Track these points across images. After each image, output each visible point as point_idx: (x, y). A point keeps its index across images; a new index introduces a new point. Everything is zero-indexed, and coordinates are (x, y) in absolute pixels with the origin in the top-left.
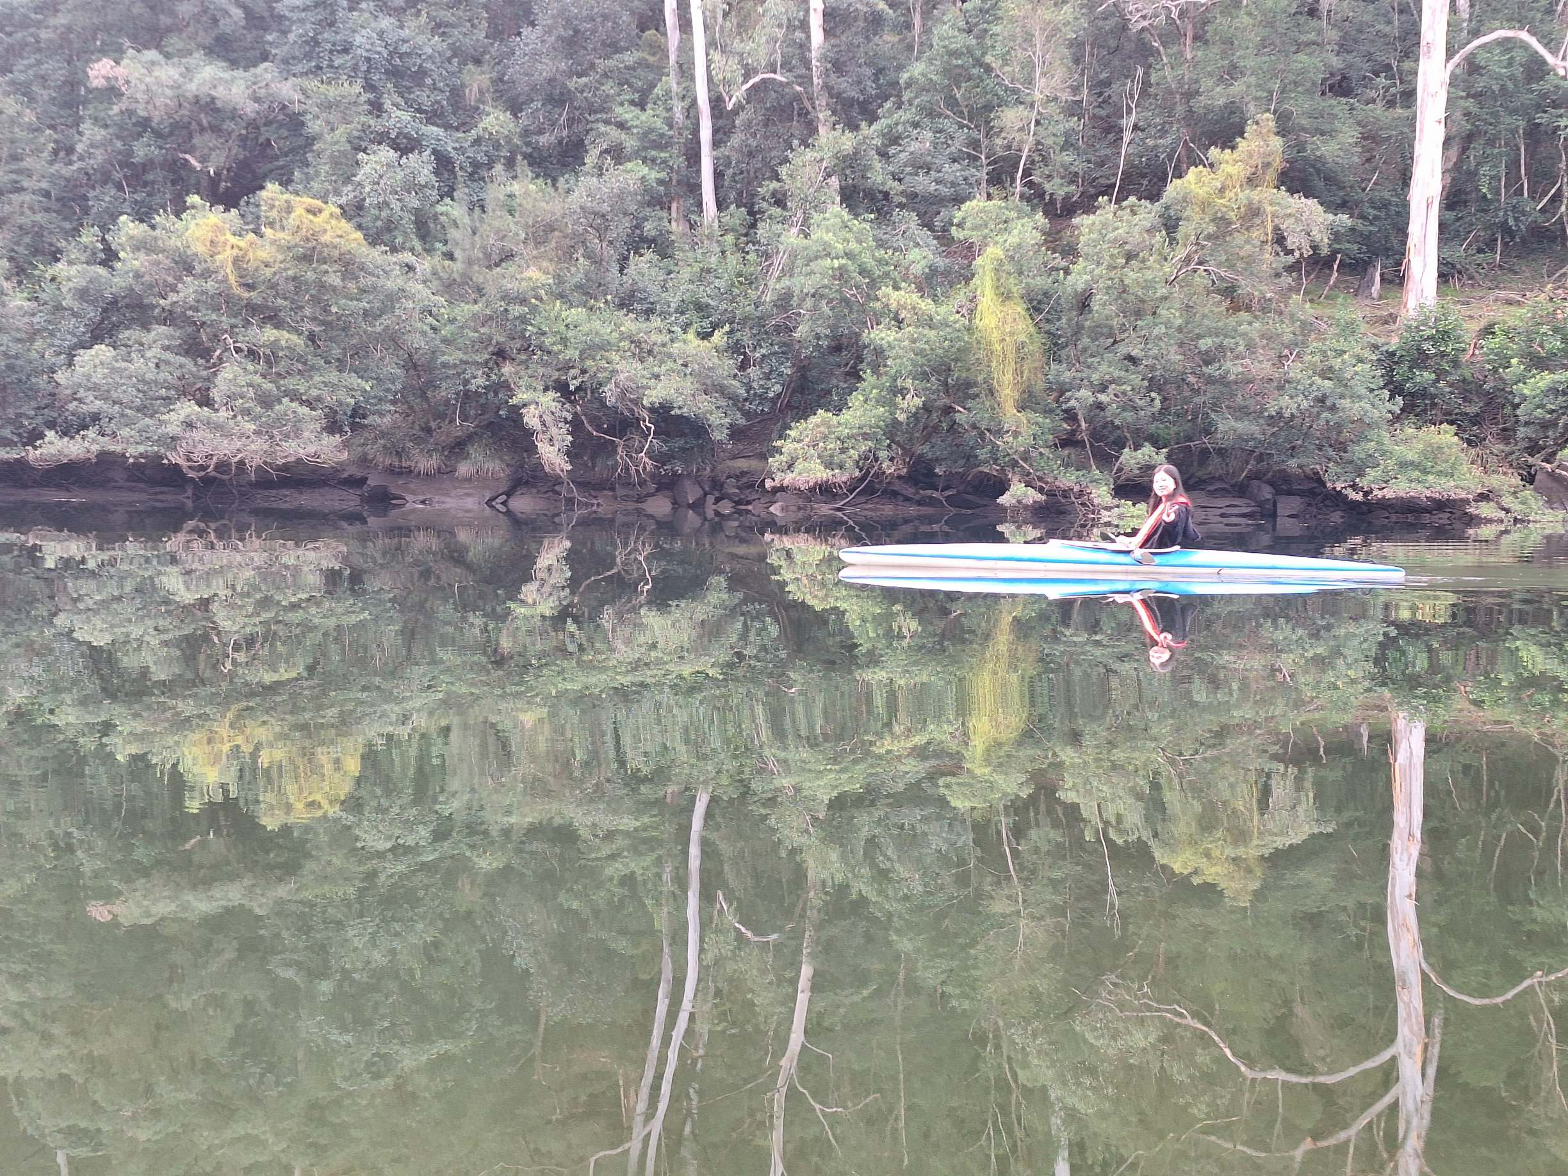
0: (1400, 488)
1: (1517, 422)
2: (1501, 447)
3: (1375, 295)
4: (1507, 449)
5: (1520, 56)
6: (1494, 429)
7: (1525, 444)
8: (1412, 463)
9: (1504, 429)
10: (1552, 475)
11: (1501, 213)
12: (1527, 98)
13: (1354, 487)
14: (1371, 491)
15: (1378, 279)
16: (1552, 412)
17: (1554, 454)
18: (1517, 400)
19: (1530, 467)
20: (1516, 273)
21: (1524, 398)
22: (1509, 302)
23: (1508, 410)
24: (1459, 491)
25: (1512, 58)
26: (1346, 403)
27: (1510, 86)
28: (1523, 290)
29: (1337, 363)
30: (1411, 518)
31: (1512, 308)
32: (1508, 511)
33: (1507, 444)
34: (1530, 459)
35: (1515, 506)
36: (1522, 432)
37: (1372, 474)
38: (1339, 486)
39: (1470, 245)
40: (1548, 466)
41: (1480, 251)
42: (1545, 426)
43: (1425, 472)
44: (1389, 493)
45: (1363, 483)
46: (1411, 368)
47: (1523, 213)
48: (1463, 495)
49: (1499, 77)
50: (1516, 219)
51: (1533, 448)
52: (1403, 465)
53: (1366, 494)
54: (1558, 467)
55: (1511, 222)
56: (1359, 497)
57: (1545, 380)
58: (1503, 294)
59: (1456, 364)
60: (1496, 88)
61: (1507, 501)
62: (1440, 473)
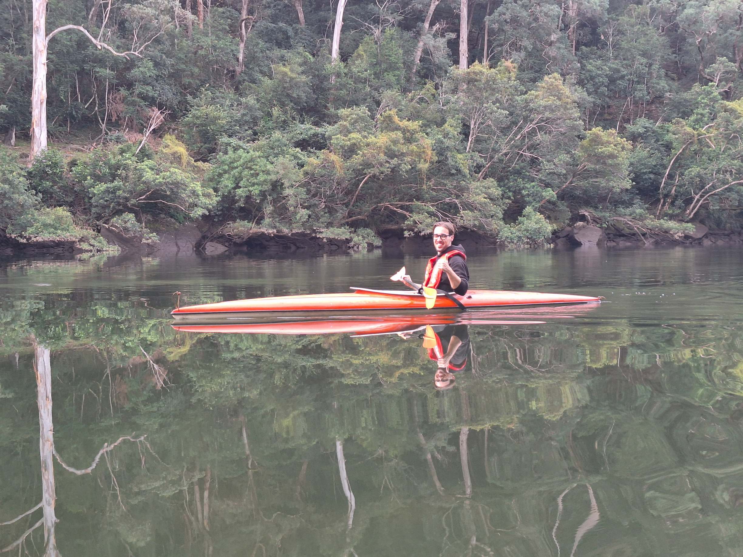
0: (45, 237)
1: (91, 205)
2: (84, 217)
3: (13, 144)
4: (87, 218)
5: (75, 37)
6: (80, 208)
7: (95, 215)
8: (50, 224)
9: (85, 209)
10: (108, 230)
11: (69, 109)
12: (80, 57)
13: (21, 236)
14: (30, 238)
15: (14, 136)
16: (106, 201)
17: (108, 220)
18: (91, 196)
19: (98, 226)
20: (77, 137)
21: (94, 195)
22: (79, 150)
23: (86, 200)
24: (72, 238)
25: (71, 38)
26: (16, 196)
27: (71, 50)
28: (82, 144)
29: (10, 177)
30: (45, 250)
31: (79, 153)
32: (93, 246)
33: (86, 215)
34: (98, 223)
35: (96, 244)
36: (93, 210)
37: (30, 230)
38: (13, 236)
39: (55, 122)
40: (107, 226)
41: (60, 125)
42: (104, 207)
43: (56, 229)
44: (39, 239)
45: (26, 234)
46: (40, 180)
47: (79, 109)
48: (74, 240)
49: (67, 46)
50: (76, 112)
51: (99, 217)
52: (46, 226)
53: (27, 240)
54: (112, 226)
55: (74, 113)
56: (24, 241)
57: (102, 187)
58: (74, 146)
59: (61, 178)
60: (65, 51)
61: (92, 241)
62: (62, 230)
